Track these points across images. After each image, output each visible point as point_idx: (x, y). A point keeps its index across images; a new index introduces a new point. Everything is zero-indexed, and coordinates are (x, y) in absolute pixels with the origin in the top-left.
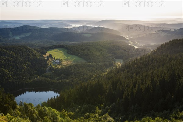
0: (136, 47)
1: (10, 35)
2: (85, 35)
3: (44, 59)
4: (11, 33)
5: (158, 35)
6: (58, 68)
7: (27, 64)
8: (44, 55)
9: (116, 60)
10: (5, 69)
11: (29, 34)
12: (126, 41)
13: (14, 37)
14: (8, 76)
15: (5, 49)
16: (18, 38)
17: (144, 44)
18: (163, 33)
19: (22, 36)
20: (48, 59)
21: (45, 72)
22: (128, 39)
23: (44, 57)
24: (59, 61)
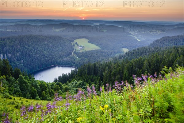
0: (139, 40)
6: (80, 52)
7: (60, 48)
9: (123, 49)
12: (132, 36)
17: (145, 39)
20: (74, 46)
22: (133, 34)
23: (71, 44)
24: (81, 47)
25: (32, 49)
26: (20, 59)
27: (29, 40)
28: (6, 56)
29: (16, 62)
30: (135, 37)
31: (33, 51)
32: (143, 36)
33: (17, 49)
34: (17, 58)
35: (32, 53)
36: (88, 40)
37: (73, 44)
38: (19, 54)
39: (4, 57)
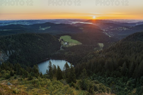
0: (110, 36)
1: (40, 27)
2: (80, 28)
3: (59, 41)
4: (40, 26)
5: (122, 29)
6: (67, 47)
7: (50, 44)
8: (59, 39)
9: (99, 43)
10: (39, 46)
11: (49, 27)
12: (104, 32)
13: (42, 29)
14: (41, 51)
15: (39, 35)
16: (44, 29)
17: (114, 35)
18: (125, 28)
19: (46, 28)
20: (61, 41)
21: (60, 49)
22: (104, 31)
23: (59, 40)
24: (67, 43)
25: (30, 46)
26: (22, 54)
27: (26, 38)
28: (11, 52)
29: (20, 57)
30: (106, 33)
31: (31, 48)
32: (112, 32)
33: (19, 46)
34: (19, 53)
35: (30, 49)
36: (71, 37)
37: (60, 41)
38: (21, 50)
39: (10, 53)
